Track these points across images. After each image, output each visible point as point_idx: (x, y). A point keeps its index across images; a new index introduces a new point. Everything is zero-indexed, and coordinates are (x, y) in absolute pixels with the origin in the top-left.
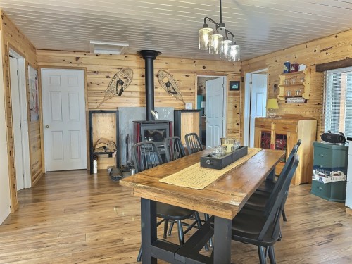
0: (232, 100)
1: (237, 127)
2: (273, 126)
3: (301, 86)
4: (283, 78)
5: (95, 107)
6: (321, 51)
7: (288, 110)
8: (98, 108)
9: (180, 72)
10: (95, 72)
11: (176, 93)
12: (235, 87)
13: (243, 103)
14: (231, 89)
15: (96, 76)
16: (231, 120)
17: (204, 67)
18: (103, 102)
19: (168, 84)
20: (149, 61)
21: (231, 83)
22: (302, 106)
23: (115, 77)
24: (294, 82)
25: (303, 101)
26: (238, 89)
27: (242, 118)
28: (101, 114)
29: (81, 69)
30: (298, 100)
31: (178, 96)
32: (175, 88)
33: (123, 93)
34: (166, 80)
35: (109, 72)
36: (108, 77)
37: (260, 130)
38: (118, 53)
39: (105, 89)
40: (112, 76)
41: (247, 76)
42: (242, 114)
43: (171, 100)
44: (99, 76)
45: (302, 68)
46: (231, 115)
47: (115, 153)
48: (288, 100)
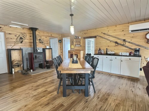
0: (59, 45)
1: (61, 53)
2: (74, 53)
3: (80, 42)
4: (75, 40)
5: (10, 47)
6: (84, 34)
7: (76, 48)
8: (11, 48)
9: (44, 36)
10: (10, 34)
11: (43, 43)
12: (60, 41)
13: (63, 47)
14: (59, 42)
15: (10, 35)
16: (59, 52)
17: (51, 35)
18: (14, 45)
19: (40, 40)
20: (34, 31)
21: (59, 40)
22: (80, 47)
23: (19, 36)
24: (78, 41)
25: (80, 46)
26: (61, 42)
27: (63, 51)
28: (13, 50)
29: (3, 32)
30: (79, 46)
31: (43, 44)
32: (42, 41)
33: (23, 42)
34: (39, 38)
35: (16, 34)
36: (16, 36)
37: (70, 54)
38: (20, 27)
39: (15, 40)
40: (18, 36)
41: (63, 39)
42: (63, 49)
43: (41, 45)
44: (11, 35)
45: (80, 38)
46: (59, 50)
47: (22, 65)
48: (76, 46)
